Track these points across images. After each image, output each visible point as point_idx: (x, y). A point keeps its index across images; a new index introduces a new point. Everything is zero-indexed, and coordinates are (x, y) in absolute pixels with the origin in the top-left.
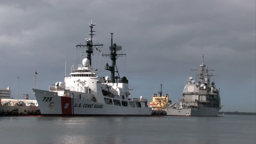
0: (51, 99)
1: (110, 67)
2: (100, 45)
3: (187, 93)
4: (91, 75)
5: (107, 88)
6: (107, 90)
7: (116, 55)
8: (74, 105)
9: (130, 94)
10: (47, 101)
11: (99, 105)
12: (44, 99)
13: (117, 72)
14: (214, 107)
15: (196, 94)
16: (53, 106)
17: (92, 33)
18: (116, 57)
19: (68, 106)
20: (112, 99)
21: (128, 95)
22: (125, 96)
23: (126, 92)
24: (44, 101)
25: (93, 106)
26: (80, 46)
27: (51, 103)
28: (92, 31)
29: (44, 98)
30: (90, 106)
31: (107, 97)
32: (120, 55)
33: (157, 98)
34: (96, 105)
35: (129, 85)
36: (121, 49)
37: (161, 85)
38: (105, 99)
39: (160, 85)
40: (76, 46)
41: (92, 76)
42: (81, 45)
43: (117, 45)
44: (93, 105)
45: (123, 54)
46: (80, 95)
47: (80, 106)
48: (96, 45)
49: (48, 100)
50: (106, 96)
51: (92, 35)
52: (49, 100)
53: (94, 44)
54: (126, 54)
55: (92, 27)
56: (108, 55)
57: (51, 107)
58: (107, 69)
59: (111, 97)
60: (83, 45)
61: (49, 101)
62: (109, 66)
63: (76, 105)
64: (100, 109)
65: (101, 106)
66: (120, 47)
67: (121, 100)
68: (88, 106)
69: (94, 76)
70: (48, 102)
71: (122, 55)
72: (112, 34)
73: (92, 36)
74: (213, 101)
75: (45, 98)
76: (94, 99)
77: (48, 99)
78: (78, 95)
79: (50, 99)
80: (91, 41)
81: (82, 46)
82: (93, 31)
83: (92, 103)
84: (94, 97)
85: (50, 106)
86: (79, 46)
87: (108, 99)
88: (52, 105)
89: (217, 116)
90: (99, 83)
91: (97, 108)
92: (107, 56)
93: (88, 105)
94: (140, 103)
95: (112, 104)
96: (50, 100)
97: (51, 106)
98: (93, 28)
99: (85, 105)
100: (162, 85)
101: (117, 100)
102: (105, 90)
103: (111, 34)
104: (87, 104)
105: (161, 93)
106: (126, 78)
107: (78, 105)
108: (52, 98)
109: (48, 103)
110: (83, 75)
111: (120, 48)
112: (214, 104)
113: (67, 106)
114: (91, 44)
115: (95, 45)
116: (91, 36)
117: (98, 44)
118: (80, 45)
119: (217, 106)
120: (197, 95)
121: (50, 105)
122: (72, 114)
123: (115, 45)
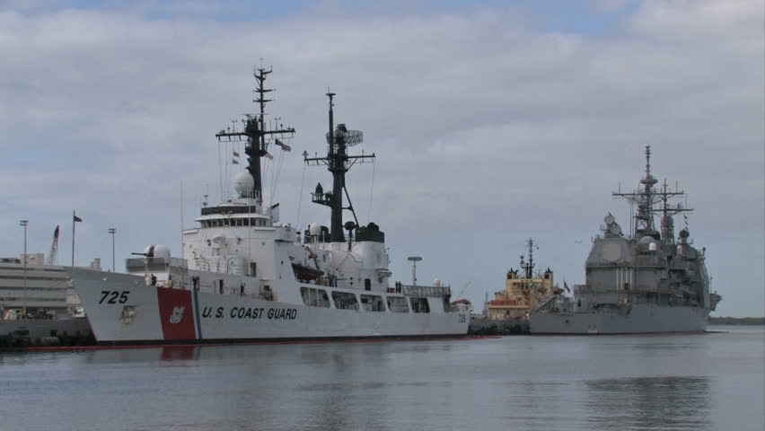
0: (125, 296)
1: (328, 195)
2: (284, 131)
3: (598, 266)
4: (257, 222)
5: (310, 257)
6: (311, 264)
7: (346, 158)
8: (201, 313)
9: (389, 274)
10: (114, 303)
11: (284, 310)
12: (104, 298)
13: (350, 208)
14: (687, 304)
15: (626, 267)
16: (132, 316)
17: (262, 96)
18: (347, 165)
19: (183, 314)
20: (329, 290)
21: (383, 277)
22: (374, 282)
23: (377, 267)
24: (103, 303)
25: (265, 313)
26: (229, 135)
27: (126, 308)
28: (261, 91)
29: (103, 292)
30: (252, 314)
31: (312, 285)
32: (357, 157)
33: (518, 283)
34: (272, 309)
35: (386, 247)
36: (360, 141)
37: (531, 243)
38: (303, 290)
39: (527, 243)
40: (217, 136)
41: (260, 225)
42: (231, 132)
43: (348, 129)
44: (262, 310)
45: (365, 154)
46: (221, 282)
47: (221, 313)
48: (273, 129)
49: (117, 300)
50: (308, 282)
51: (261, 101)
52: (118, 298)
53: (267, 129)
54: (374, 156)
55: (262, 79)
56: (322, 159)
57: (127, 320)
58: (320, 202)
59: (326, 285)
60: (236, 132)
61: (121, 302)
62: (325, 191)
63: (208, 310)
64: (287, 322)
65: (290, 314)
66: (356, 134)
67: (359, 291)
68: (248, 314)
69: (267, 223)
70: (118, 304)
71: (363, 157)
72: (331, 95)
73: (262, 105)
74: (683, 288)
75: (107, 293)
76: (267, 293)
77: (114, 298)
78: (214, 282)
79: (122, 297)
80: (261, 120)
81: (234, 134)
82: (264, 89)
83: (261, 303)
84: (267, 288)
85: (123, 316)
86: (225, 135)
87: (313, 290)
88: (131, 313)
89: (705, 332)
90: (282, 244)
91: (276, 318)
92: (320, 161)
93: (246, 310)
94: (426, 300)
95: (328, 306)
96: (123, 300)
97: (128, 317)
98: (264, 82)
99: (235, 312)
100: (534, 243)
101: (346, 294)
102: (303, 265)
103: (328, 98)
104: (243, 309)
105: (531, 268)
106: (377, 227)
107: (214, 313)
108: (128, 292)
109: (118, 307)
110: (233, 222)
111: (358, 138)
112: (687, 296)
113: (177, 316)
114: (260, 128)
115: (271, 132)
116: (259, 104)
117: (279, 129)
118: (227, 132)
119: (694, 302)
120: (629, 268)
121: (123, 313)
122: (197, 337)
123: (342, 128)
